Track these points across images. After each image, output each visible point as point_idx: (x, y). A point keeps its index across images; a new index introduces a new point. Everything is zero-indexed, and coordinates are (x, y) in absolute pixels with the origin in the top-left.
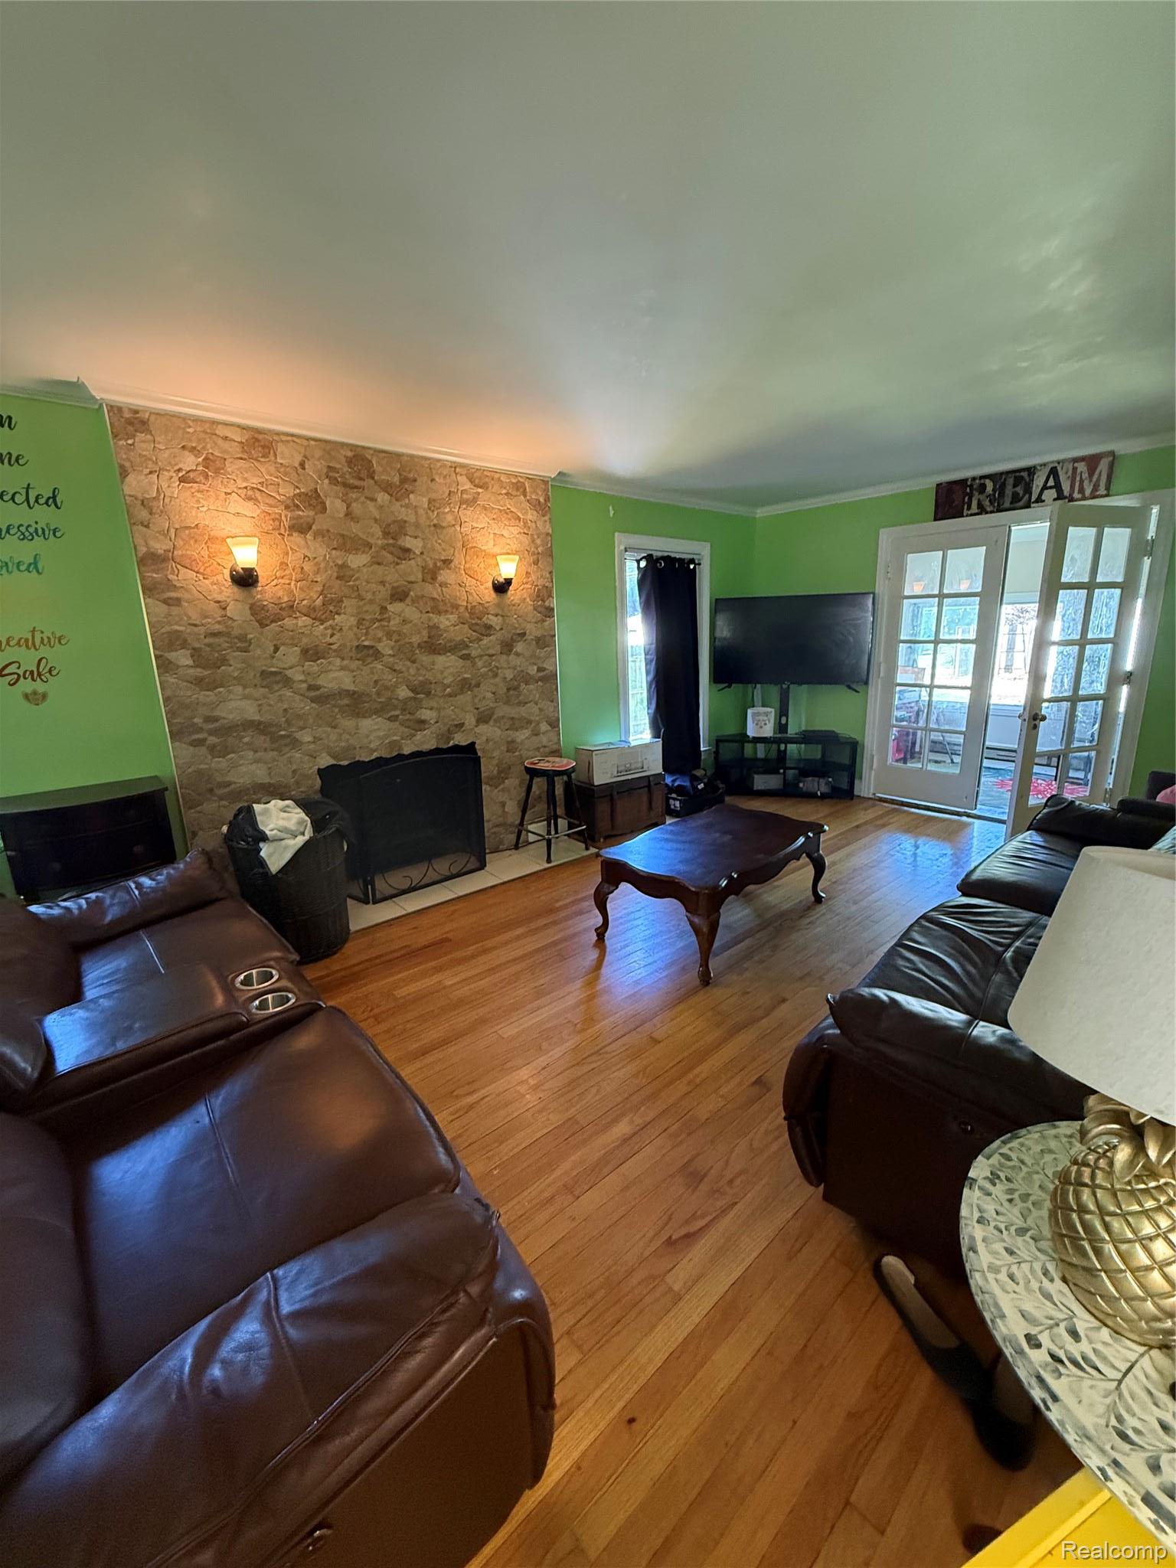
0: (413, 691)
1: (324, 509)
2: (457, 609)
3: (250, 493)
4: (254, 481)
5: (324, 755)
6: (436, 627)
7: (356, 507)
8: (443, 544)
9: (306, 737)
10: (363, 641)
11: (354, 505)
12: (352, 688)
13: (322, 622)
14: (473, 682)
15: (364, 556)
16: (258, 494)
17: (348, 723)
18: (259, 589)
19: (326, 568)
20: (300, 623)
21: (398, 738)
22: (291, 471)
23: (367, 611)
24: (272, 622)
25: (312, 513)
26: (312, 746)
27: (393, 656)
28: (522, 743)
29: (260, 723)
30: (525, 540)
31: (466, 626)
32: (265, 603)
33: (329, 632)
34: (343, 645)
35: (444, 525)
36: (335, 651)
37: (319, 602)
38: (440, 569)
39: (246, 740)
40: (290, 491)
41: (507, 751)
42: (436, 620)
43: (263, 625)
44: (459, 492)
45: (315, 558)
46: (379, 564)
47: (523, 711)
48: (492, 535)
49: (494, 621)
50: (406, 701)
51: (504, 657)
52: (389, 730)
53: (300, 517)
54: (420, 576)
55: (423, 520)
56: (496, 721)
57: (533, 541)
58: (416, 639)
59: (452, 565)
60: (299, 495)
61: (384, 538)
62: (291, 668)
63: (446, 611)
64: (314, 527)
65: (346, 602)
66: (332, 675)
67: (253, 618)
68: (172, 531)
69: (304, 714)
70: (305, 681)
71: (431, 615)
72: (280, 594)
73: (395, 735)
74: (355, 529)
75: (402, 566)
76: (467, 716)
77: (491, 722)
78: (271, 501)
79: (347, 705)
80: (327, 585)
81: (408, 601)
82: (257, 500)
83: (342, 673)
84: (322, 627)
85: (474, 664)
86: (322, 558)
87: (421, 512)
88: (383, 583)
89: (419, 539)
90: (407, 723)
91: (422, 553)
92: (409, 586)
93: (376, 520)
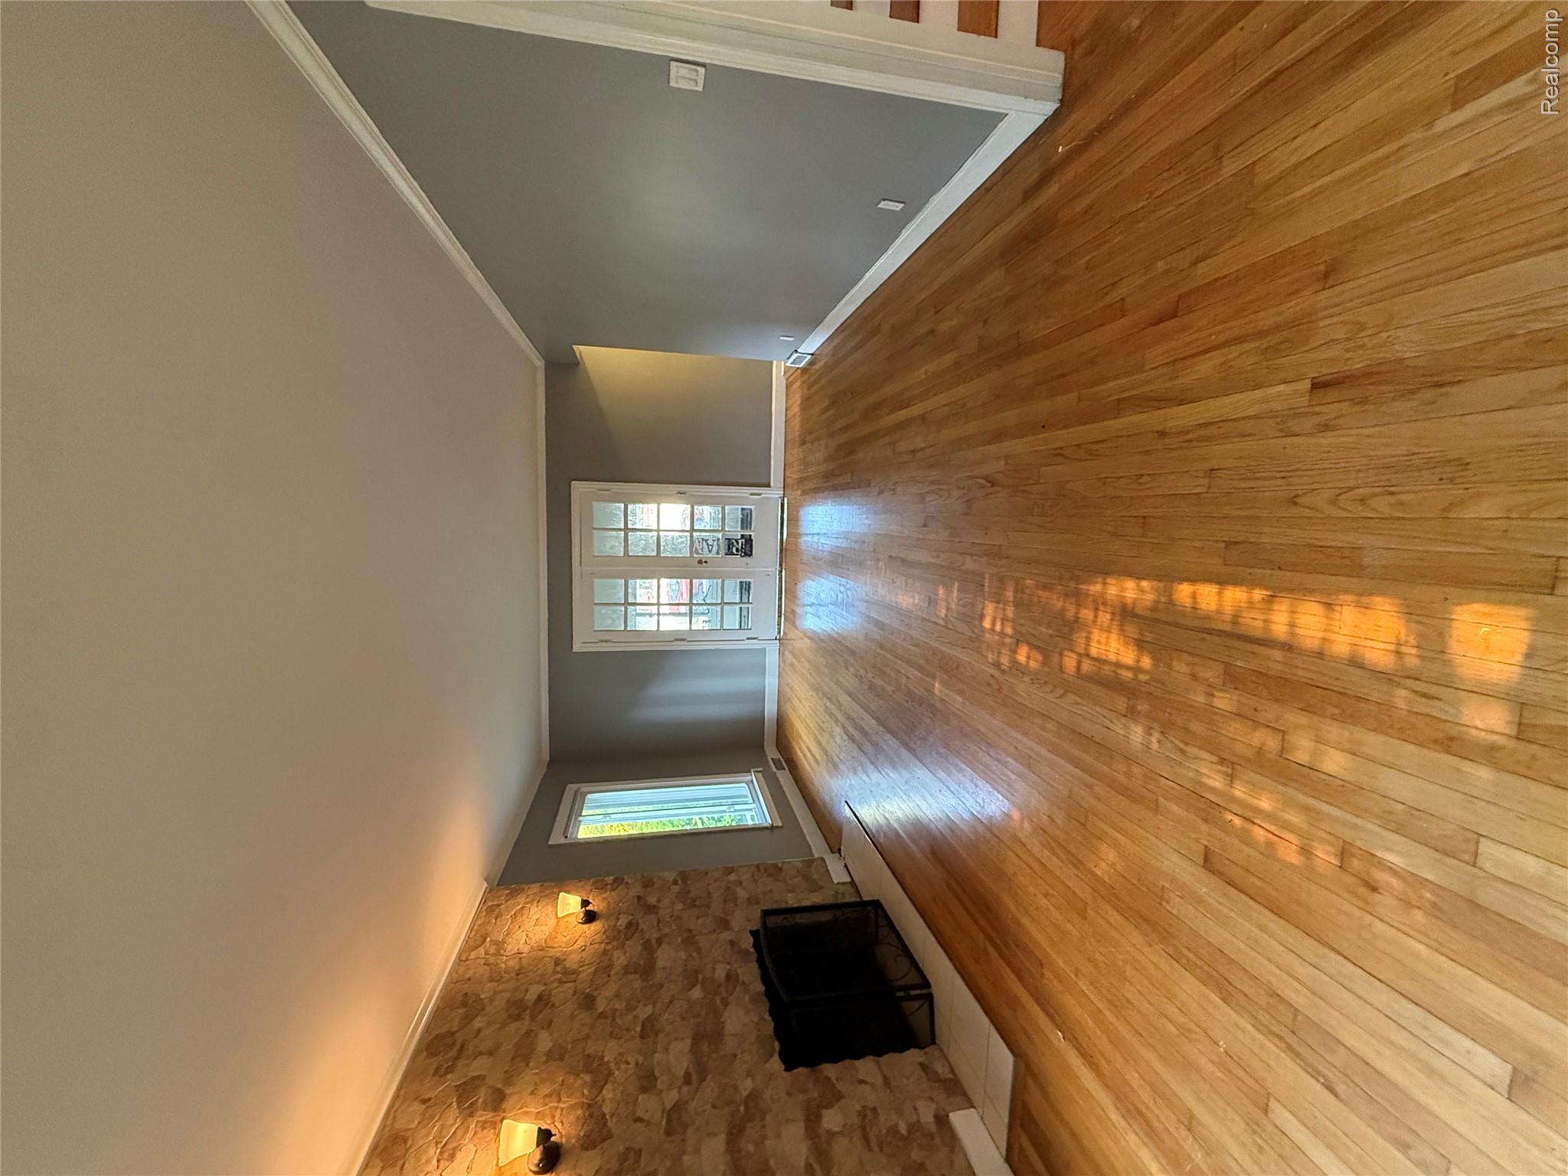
0: (694, 986)
1: (480, 1077)
2: (608, 951)
3: (446, 1156)
4: (433, 1152)
5: (768, 1065)
6: (626, 968)
8: (540, 966)
9: (747, 1085)
10: (636, 1033)
11: (481, 1048)
12: (688, 1042)
13: (610, 1073)
14: (686, 935)
15: (540, 1037)
16: (449, 1148)
17: (729, 1045)
19: (548, 1072)
20: (610, 1096)
21: (747, 996)
22: (430, 1112)
23: (603, 1031)
24: (605, 1126)
25: (483, 1089)
26: (758, 1078)
27: (655, 1004)
29: (730, 1134)
31: (627, 943)
32: (582, 1134)
33: (623, 1066)
34: (639, 1051)
35: (518, 967)
36: (646, 1059)
37: (587, 1078)
38: (564, 968)
39: (751, 1149)
40: (453, 1113)
42: (618, 968)
43: (609, 1136)
44: (486, 956)
45: (536, 1083)
46: (551, 1022)
47: (717, 894)
48: (536, 928)
50: (706, 992)
51: (661, 911)
52: (737, 1005)
53: (485, 1102)
54: (569, 985)
55: (510, 986)
56: (727, 915)
58: (638, 985)
59: (561, 957)
60: (459, 1103)
61: (523, 1019)
62: (663, 1103)
63: (610, 960)
64: (499, 1086)
65: (590, 1051)
66: (673, 1061)
67: (599, 1147)
69: (719, 1088)
70: (680, 1088)
71: (612, 973)
72: (574, 1118)
73: (743, 999)
74: (508, 1047)
75: (557, 1001)
76: (723, 938)
77: (729, 918)
78: (460, 1133)
79: (710, 1045)
80: (568, 1070)
81: (595, 993)
82: (455, 1148)
83: (671, 1051)
84: (617, 1074)
85: (666, 935)
86: (537, 1077)
87: (500, 988)
88: (573, 1017)
89: (530, 988)
90: (730, 989)
91: (545, 984)
92: (579, 993)
93: (502, 1028)
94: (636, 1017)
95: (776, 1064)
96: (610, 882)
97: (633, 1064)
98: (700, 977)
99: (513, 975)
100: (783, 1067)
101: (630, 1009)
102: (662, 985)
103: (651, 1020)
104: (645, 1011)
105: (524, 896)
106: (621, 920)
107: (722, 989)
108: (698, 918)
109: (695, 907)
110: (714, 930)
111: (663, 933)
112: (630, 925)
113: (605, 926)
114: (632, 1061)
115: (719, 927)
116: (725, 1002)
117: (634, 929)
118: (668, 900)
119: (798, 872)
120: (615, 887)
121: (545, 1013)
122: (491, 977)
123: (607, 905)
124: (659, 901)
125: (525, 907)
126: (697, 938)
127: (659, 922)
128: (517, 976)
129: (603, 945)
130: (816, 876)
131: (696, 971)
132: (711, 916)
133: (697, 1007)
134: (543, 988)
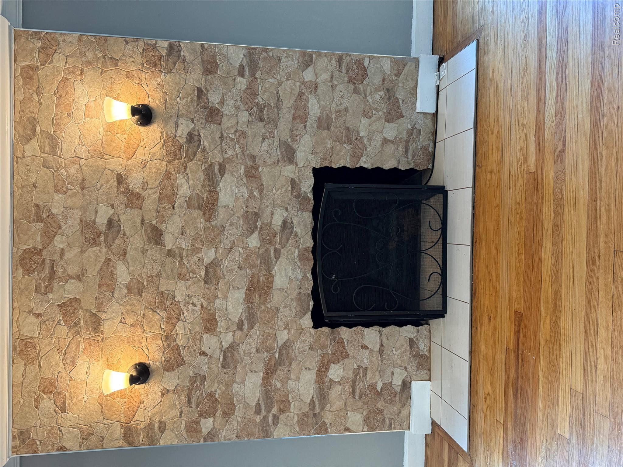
0: (252, 232)
1: (76, 300)
2: (170, 173)
3: (68, 361)
4: (58, 357)
5: (301, 321)
6: (189, 200)
7: (73, 270)
8: (102, 181)
9: (283, 336)
10: (201, 277)
11: (69, 272)
12: (243, 291)
13: (181, 312)
14: (249, 163)
15: (118, 267)
16: (69, 355)
17: (276, 298)
18: (151, 363)
19: (131, 305)
20: (182, 332)
21: (297, 250)
22: (45, 326)
23: (172, 271)
24: (179, 354)
25: (81, 312)
26: (292, 331)
27: (217, 248)
28: (323, 108)
29: (266, 373)
30: (89, 74)
31: (189, 164)
32: (163, 359)
33: (191, 307)
34: (204, 295)
35: (81, 178)
36: (209, 303)
37: (163, 314)
38: (127, 189)
39: (279, 385)
40: (63, 330)
41: (329, 129)
42: (182, 199)
43: (183, 363)
44: (43, 155)
45: (122, 313)
46: (125, 254)
47: (287, 103)
48: (87, 119)
49: (184, 129)
50: (262, 240)
51: (225, 119)
52: (287, 259)
53: (85, 323)
54: (135, 212)
55: (78, 201)
56: (294, 140)
57: (90, 63)
58: (201, 223)
59: (123, 173)
60: (65, 321)
61: (99, 245)
62: (221, 343)
63: (173, 186)
64: (94, 311)
65: (163, 289)
66: (230, 308)
67: (176, 370)
68: (105, 421)
69: (263, 336)
70: (234, 332)
71: (176, 204)
72: (155, 346)
73: (293, 254)
74: (93, 272)
75: (127, 229)
76: (286, 173)
77: (295, 146)
78: (74, 346)
79: (260, 296)
80: (146, 305)
81: (162, 227)
82: (74, 357)
83: (229, 299)
84: (186, 313)
85: (230, 160)
86: (122, 307)
87: (69, 202)
88: (144, 251)
89: (98, 209)
90: (284, 240)
91: (112, 207)
92: (146, 224)
93: (83, 252)
94: (201, 260)
95: (307, 321)
96: (164, 53)
97: (199, 306)
98: (259, 222)
99: (78, 187)
100: (312, 324)
101: (195, 250)
102: (224, 228)
103: (214, 264)
104: (208, 255)
105: (62, 57)
106: (181, 128)
107: (277, 239)
108: (264, 139)
109: (261, 120)
110: (278, 162)
111: (226, 156)
112: (190, 137)
113: (162, 134)
114: (198, 303)
115: (283, 158)
116: (278, 254)
117: (196, 144)
118: (232, 102)
119: (384, 80)
120: (170, 65)
121: (118, 241)
122: (56, 186)
123: (161, 94)
124: (222, 102)
125: (67, 79)
126: (260, 169)
127: (222, 138)
128: (82, 189)
129: (164, 163)
130: (400, 95)
131: (256, 214)
132: (277, 139)
133: (253, 257)
134: (111, 212)
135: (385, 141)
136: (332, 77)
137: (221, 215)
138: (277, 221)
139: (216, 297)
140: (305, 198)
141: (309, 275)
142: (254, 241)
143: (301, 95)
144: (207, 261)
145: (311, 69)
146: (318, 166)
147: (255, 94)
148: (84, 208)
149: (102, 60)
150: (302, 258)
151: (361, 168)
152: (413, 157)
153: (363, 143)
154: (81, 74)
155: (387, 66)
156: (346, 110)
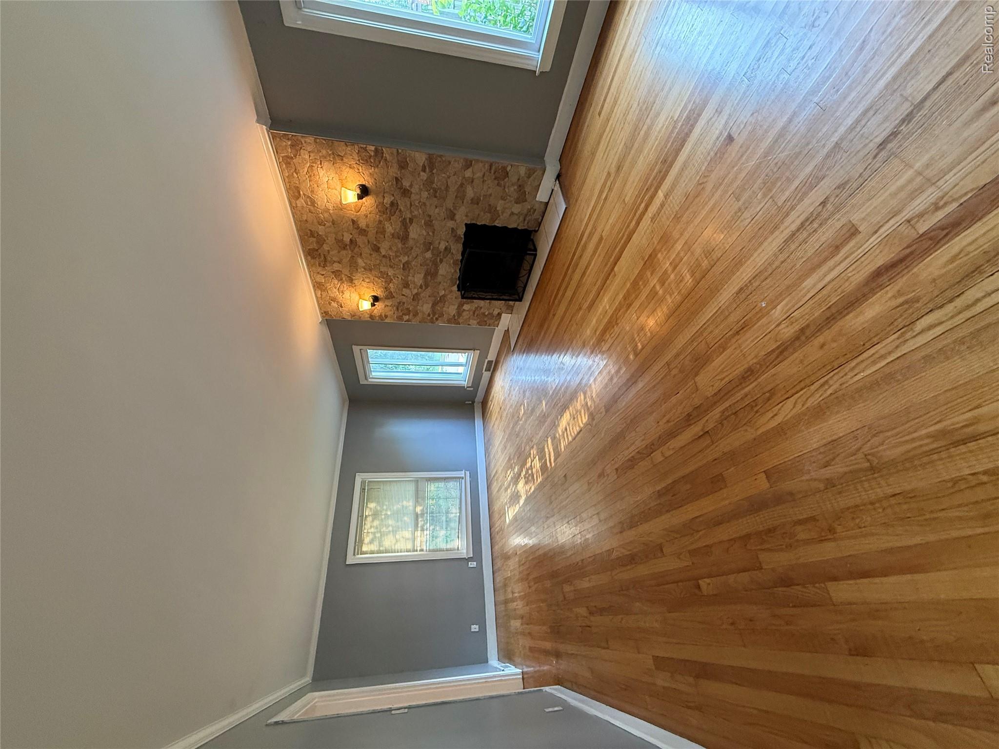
0: (428, 251)
1: (339, 271)
2: (381, 221)
3: (340, 292)
4: (335, 290)
5: (452, 288)
6: (393, 234)
8: (344, 222)
9: (442, 293)
10: (401, 267)
11: (334, 259)
12: (423, 275)
13: (392, 280)
15: (358, 260)
16: (340, 290)
18: (380, 296)
19: (367, 275)
20: (393, 287)
21: (452, 260)
22: (327, 279)
23: (386, 263)
24: (392, 294)
25: (343, 275)
26: (447, 291)
27: (409, 256)
28: (475, 193)
29: (433, 304)
32: (385, 295)
33: (396, 278)
34: (403, 274)
36: (405, 278)
37: (383, 279)
38: (358, 227)
40: (335, 281)
41: (478, 205)
42: (389, 234)
43: (394, 297)
44: (307, 206)
45: (363, 278)
46: (361, 255)
47: (453, 189)
49: (388, 200)
50: (433, 254)
51: (413, 195)
52: (447, 263)
53: (346, 279)
54: (364, 237)
55: (332, 230)
56: (455, 209)
57: (325, 157)
58: (400, 245)
59: (355, 219)
60: (336, 278)
61: (347, 250)
62: (412, 292)
64: (349, 276)
65: (382, 270)
66: (416, 280)
67: (391, 299)
69: (432, 291)
70: (418, 289)
71: (386, 236)
72: (380, 291)
73: (450, 261)
74: (346, 261)
75: (360, 245)
76: (449, 225)
77: (455, 212)
78: (342, 287)
79: (431, 277)
80: (374, 275)
81: (379, 245)
82: (342, 291)
83: (415, 277)
84: (394, 280)
85: (415, 216)
86: (362, 275)
87: (327, 230)
89: (344, 234)
90: (445, 255)
91: (351, 234)
92: (370, 243)
93: (339, 252)
94: (400, 261)
95: (455, 288)
96: (372, 154)
97: (400, 278)
98: (432, 247)
99: (331, 223)
100: (457, 289)
101: (397, 256)
102: (412, 248)
104: (405, 259)
105: (306, 152)
106: (386, 199)
107: (442, 254)
108: (436, 207)
109: (436, 197)
110: (445, 219)
111: (413, 214)
112: (392, 204)
113: (376, 202)
115: (448, 218)
116: (441, 261)
117: (395, 208)
118: (417, 186)
119: (519, 180)
120: (377, 162)
121: (357, 249)
122: (318, 222)
123: (373, 180)
124: (411, 186)
125: (313, 166)
126: (434, 222)
127: (411, 205)
128: (333, 224)
129: (378, 216)
130: (528, 189)
131: (430, 243)
132: (444, 208)
133: (428, 261)
134: (351, 236)
135: (512, 214)
136: (484, 176)
137: (411, 243)
138: (442, 246)
139: (409, 276)
140: (460, 237)
141: (458, 271)
142: (428, 255)
143: (462, 185)
144: (403, 261)
145: (470, 170)
146: (469, 223)
147: (433, 183)
148: (336, 234)
149: (332, 156)
150: (455, 263)
151: (495, 226)
152: (528, 223)
153: (498, 213)
154: (321, 164)
155: (522, 171)
156: (491, 195)
